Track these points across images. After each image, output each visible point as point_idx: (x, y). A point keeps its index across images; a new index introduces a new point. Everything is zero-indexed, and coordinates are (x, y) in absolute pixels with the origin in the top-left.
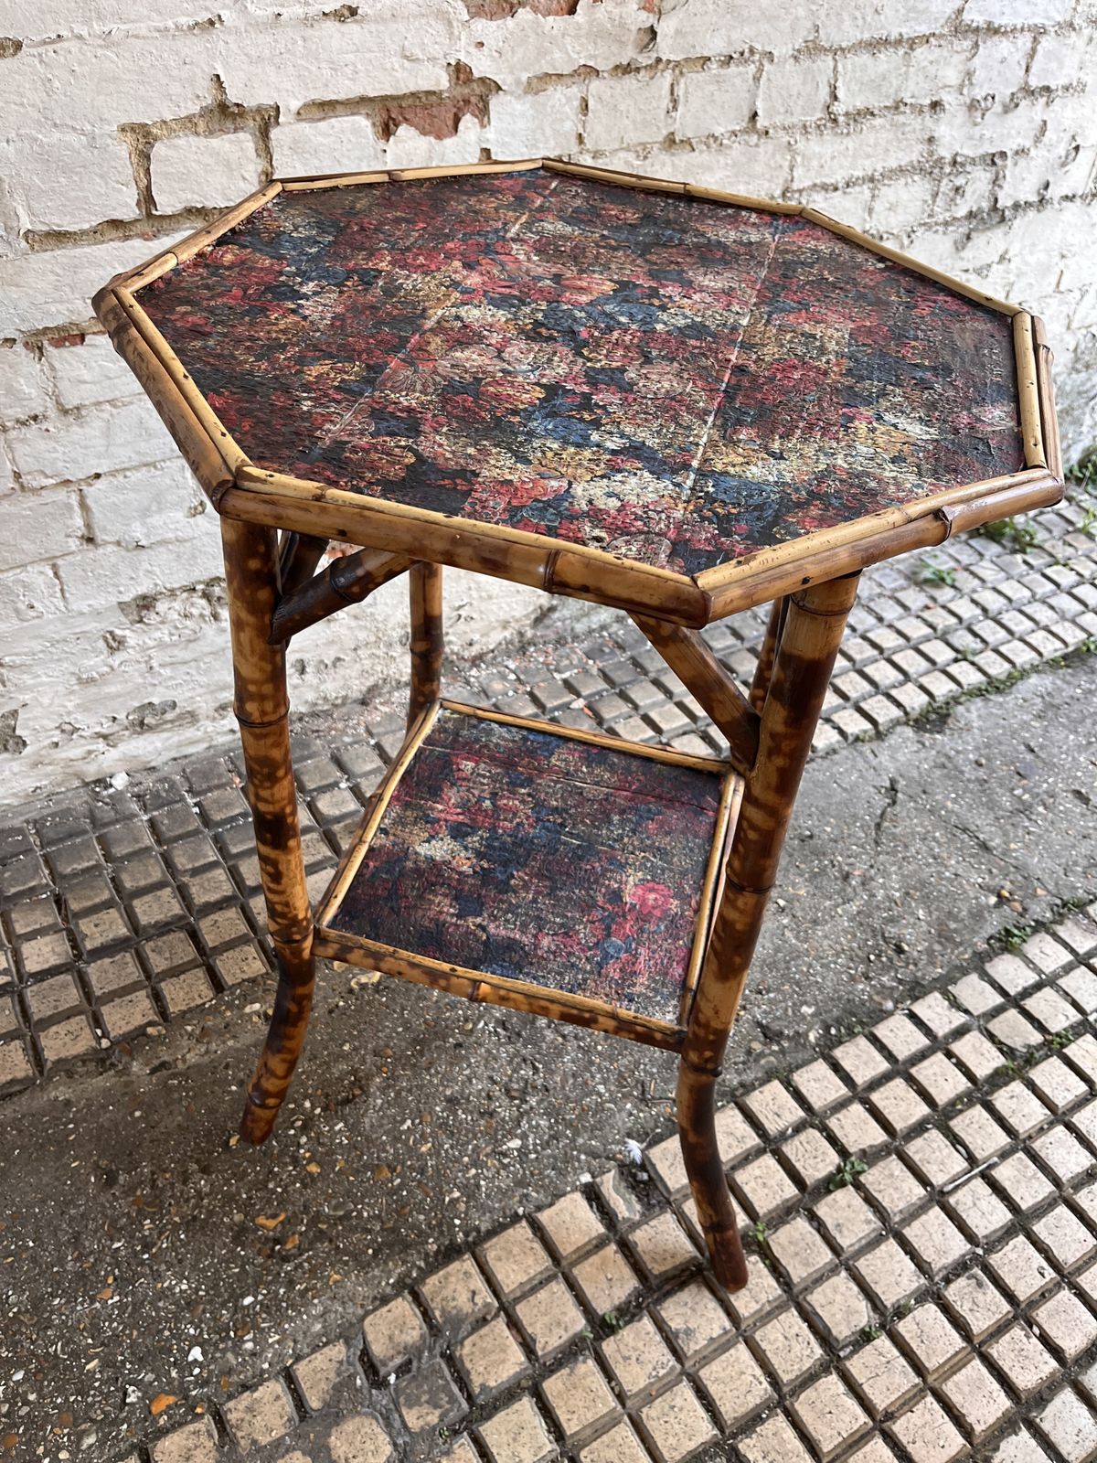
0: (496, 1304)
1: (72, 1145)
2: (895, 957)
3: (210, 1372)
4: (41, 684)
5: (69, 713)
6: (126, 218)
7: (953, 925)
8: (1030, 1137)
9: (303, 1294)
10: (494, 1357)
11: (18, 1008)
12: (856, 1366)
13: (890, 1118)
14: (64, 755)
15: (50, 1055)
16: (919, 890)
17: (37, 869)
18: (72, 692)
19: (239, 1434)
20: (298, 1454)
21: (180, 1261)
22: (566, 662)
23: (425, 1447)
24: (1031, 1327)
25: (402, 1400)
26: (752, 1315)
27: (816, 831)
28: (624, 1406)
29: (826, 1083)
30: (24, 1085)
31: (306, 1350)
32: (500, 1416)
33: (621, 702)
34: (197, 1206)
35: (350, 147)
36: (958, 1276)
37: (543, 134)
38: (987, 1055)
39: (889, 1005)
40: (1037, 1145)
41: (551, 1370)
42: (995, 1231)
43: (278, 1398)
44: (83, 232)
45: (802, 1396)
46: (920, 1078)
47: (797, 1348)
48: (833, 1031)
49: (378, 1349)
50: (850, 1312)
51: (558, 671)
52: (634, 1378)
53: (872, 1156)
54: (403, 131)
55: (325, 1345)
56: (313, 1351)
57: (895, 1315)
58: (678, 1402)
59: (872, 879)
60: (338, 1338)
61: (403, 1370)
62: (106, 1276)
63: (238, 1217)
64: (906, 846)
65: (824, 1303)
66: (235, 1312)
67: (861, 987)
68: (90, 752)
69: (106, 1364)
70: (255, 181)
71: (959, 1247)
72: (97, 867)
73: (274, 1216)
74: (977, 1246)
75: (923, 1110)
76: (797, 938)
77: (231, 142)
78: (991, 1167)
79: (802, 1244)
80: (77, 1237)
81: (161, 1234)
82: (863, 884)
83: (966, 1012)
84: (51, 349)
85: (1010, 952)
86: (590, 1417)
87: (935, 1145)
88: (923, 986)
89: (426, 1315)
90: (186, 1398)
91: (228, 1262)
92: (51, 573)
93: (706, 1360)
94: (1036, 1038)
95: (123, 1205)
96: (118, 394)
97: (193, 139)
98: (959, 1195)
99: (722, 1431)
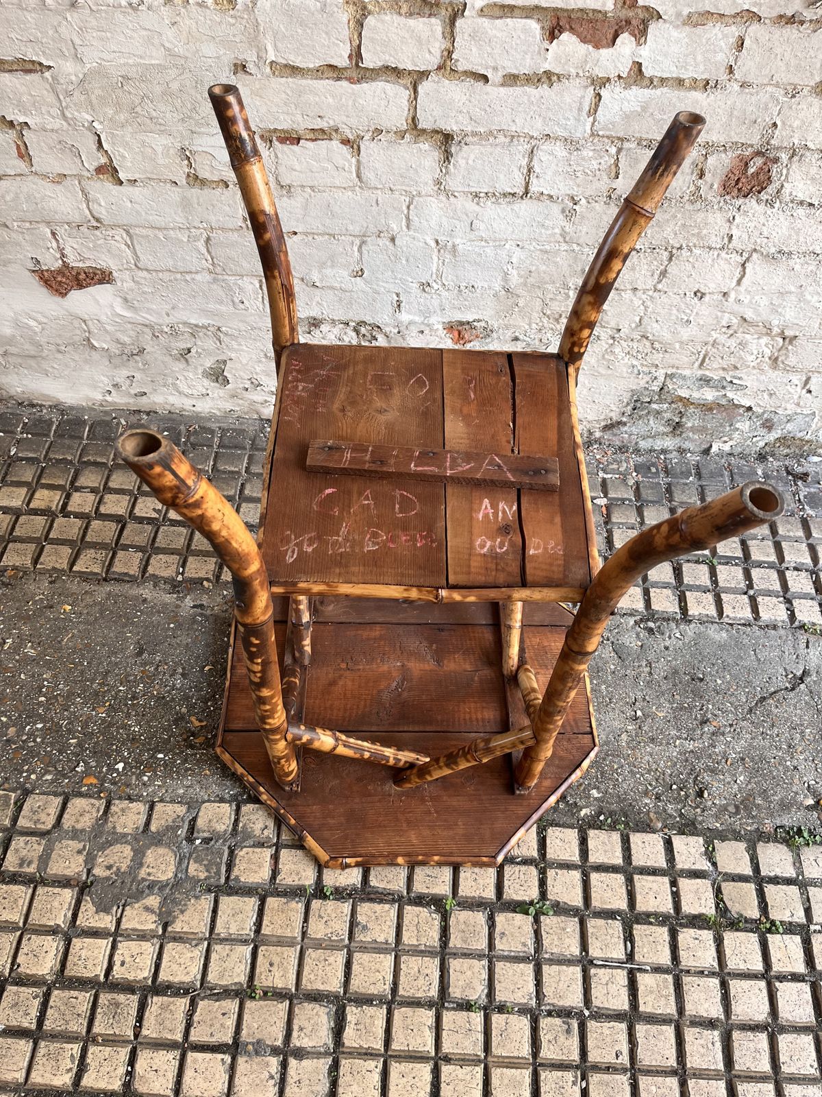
0: (275, 841)
1: (133, 623)
2: (692, 797)
3: (120, 779)
4: (243, 350)
5: (257, 374)
6: (339, 65)
7: (759, 801)
8: (688, 972)
9: (187, 770)
10: (253, 866)
11: (152, 535)
12: (448, 1017)
13: (593, 895)
14: (250, 397)
15: (150, 570)
16: (754, 763)
17: (208, 458)
18: (260, 361)
19: (111, 819)
20: (129, 847)
21: (143, 715)
22: (615, 466)
23: (189, 887)
24: (582, 1080)
25: (194, 855)
26: (409, 945)
27: (708, 678)
28: (303, 940)
29: (566, 846)
30: (132, 580)
31: (168, 799)
32: (234, 898)
33: (634, 513)
34: (169, 692)
35: (518, 42)
36: (559, 1016)
37: (695, 59)
38: (703, 902)
39: (660, 825)
40: (686, 980)
41: (278, 894)
42: (607, 1009)
43: (139, 813)
44: (309, 70)
45: (403, 1009)
46: (637, 885)
47: (421, 981)
48: (602, 818)
49: (200, 823)
50: (469, 985)
51: (605, 471)
52: (317, 930)
53: (560, 909)
54: (565, 36)
55: (178, 803)
56: (171, 802)
57: (498, 1008)
58: (331, 959)
59: (723, 734)
60: (187, 803)
61: (206, 841)
62: (107, 701)
63: (184, 710)
64: (773, 726)
65: (457, 969)
66: (151, 758)
67: (647, 801)
68: (266, 401)
69: (79, 745)
70: (438, 55)
71: (574, 999)
72: (238, 473)
73: (200, 721)
74: (588, 1009)
75: (623, 905)
76: (628, 743)
77: (424, 24)
78: (640, 970)
79: (471, 929)
80: (107, 672)
81: (144, 695)
82: (713, 734)
83: (714, 864)
84: (277, 143)
85: (788, 846)
86: (279, 932)
87: (611, 931)
88: (696, 828)
89: (236, 821)
90: (102, 785)
91: (165, 730)
92: (258, 286)
93: (364, 949)
94: (754, 913)
95: (137, 670)
96: (316, 183)
97: (395, 16)
98: (601, 971)
99: (345, 993)
